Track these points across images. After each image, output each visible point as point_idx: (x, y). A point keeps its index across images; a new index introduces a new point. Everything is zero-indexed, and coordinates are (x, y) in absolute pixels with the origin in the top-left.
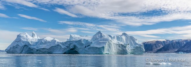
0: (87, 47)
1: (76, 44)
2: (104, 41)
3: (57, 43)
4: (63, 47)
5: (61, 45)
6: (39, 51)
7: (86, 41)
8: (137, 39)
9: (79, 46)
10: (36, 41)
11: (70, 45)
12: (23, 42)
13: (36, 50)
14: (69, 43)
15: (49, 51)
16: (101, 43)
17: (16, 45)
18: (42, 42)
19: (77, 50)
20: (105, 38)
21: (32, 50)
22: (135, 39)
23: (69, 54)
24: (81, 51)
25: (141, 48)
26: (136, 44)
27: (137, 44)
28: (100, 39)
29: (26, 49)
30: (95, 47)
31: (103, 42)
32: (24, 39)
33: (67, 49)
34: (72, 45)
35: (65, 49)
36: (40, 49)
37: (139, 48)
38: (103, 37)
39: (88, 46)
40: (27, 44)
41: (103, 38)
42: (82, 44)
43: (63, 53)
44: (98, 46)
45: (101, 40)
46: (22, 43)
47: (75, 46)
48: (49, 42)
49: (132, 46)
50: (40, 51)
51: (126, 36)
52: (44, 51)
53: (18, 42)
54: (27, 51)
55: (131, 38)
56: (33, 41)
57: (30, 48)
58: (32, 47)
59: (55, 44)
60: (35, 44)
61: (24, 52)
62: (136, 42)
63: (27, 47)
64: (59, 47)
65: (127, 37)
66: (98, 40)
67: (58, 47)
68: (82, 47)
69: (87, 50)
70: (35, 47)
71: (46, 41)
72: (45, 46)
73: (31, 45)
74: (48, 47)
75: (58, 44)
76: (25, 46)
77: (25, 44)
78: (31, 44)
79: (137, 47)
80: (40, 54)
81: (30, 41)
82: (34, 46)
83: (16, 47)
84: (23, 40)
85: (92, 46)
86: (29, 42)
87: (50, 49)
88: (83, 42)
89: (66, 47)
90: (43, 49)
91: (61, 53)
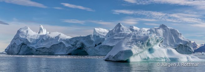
0: (97, 46)
1: (84, 41)
2: (120, 36)
3: (60, 40)
4: (67, 45)
5: (64, 43)
6: (38, 52)
7: (97, 37)
8: (181, 34)
9: (87, 44)
10: (37, 38)
11: (76, 42)
12: (21, 39)
13: (35, 50)
14: (74, 40)
15: (50, 52)
16: (115, 39)
17: (14, 44)
18: (43, 39)
19: (85, 50)
20: (123, 32)
21: (31, 49)
22: (179, 33)
23: (77, 55)
24: (91, 51)
25: (187, 46)
26: (179, 40)
27: (181, 41)
28: (116, 34)
29: (24, 49)
30: (107, 46)
31: (118, 38)
32: (23, 35)
33: (73, 49)
34: (78, 43)
35: (70, 48)
36: (40, 48)
37: (184, 47)
38: (121, 31)
39: (99, 44)
40: (25, 42)
41: (120, 33)
42: (91, 42)
43: (67, 54)
44: (111, 45)
45: (116, 36)
46: (20, 41)
47: (83, 45)
48: (52, 39)
49: (172, 43)
50: (40, 51)
51: (165, 29)
52: (44, 51)
53: (15, 39)
54: (26, 51)
55: (171, 33)
56: (33, 38)
57: (28, 48)
58: (32, 46)
59: (58, 42)
60: (35, 42)
61: (21, 52)
62: (180, 38)
63: (25, 46)
64: (62, 46)
65: (166, 31)
66: (113, 36)
67: (60, 46)
68: (91, 46)
69: (97, 49)
70: (34, 46)
71: (49, 37)
72: (46, 44)
73: (30, 43)
74: (49, 46)
75: (60, 42)
76: (23, 44)
77: (22, 42)
78: (30, 41)
79: (180, 45)
80: (40, 55)
81: (29, 38)
82: (33, 44)
83: (13, 45)
84: (22, 37)
85: (103, 44)
86: (27, 39)
87: (50, 48)
88: (93, 39)
89: (71, 46)
90: (43, 48)
91: (65, 53)
